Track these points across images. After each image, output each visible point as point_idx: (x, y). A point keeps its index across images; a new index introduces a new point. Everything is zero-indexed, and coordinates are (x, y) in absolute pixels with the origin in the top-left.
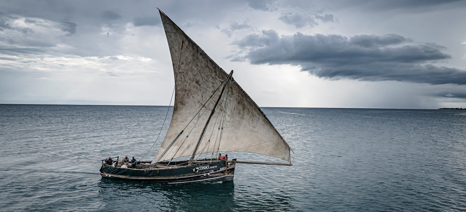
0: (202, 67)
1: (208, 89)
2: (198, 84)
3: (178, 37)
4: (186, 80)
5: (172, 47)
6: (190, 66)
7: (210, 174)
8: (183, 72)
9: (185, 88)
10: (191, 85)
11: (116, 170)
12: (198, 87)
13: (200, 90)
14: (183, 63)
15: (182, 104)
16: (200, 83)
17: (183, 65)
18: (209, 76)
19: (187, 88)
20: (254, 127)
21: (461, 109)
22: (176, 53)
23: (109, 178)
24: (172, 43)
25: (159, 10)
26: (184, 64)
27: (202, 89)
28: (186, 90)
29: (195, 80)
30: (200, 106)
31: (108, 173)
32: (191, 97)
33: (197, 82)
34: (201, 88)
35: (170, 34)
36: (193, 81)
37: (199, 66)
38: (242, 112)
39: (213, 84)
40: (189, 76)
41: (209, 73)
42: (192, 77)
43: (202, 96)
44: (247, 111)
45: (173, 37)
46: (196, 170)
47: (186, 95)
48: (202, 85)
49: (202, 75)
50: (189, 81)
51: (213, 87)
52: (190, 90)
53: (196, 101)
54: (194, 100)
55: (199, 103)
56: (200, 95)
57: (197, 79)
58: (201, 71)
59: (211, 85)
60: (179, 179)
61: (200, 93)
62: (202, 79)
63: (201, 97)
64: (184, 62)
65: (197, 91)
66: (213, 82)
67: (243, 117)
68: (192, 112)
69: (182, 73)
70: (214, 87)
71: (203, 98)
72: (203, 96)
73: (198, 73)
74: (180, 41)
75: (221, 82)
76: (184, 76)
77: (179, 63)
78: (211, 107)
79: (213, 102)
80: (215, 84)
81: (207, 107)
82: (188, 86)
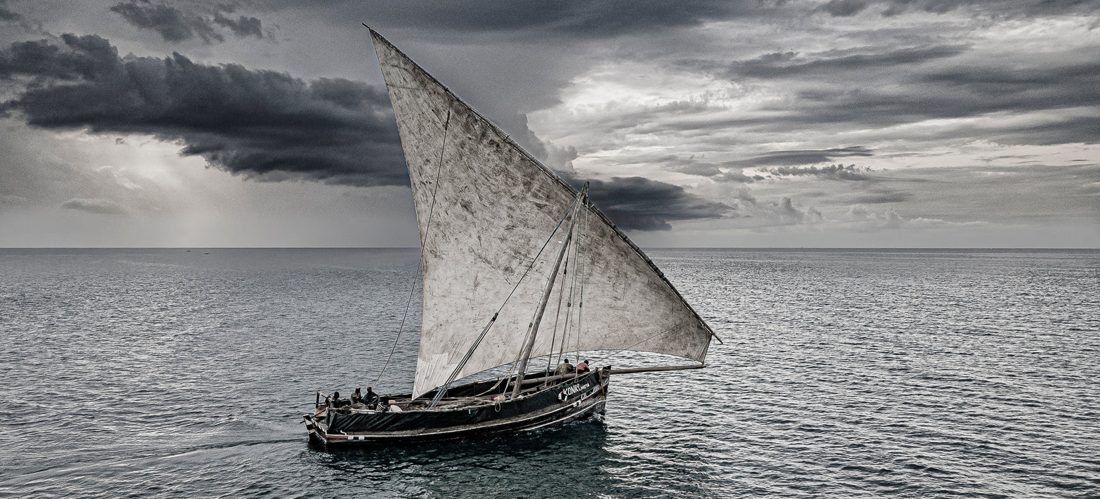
0: (483, 172)
1: (496, 222)
2: (468, 209)
3: (421, 101)
4: (438, 201)
5: (403, 121)
6: (448, 167)
7: (582, 401)
8: (430, 183)
9: (437, 220)
10: (449, 212)
11: (385, 418)
12: (469, 216)
13: (474, 223)
14: (428, 161)
15: (436, 257)
16: (473, 208)
17: (429, 166)
18: (503, 194)
19: (441, 220)
20: (616, 298)
22: (412, 137)
23: (361, 442)
24: (402, 113)
25: (370, 30)
26: (432, 162)
27: (478, 223)
28: (438, 225)
29: (460, 201)
30: (476, 259)
31: (354, 431)
32: (452, 239)
33: (466, 206)
34: (476, 220)
35: (397, 91)
36: (455, 204)
37: (476, 170)
38: (586, 270)
39: (510, 212)
40: (444, 192)
41: (503, 187)
42: (451, 194)
43: (479, 237)
44: (603, 266)
45: (405, 98)
46: (563, 396)
47: (440, 235)
48: (479, 214)
49: (482, 190)
50: (445, 204)
51: (510, 216)
52: (448, 224)
53: (466, 249)
54: (460, 246)
55: (473, 253)
56: (475, 236)
57: (467, 199)
58: (479, 181)
59: (504, 213)
60: (535, 420)
61: (474, 232)
62: (481, 199)
63: (477, 239)
64: (433, 159)
65: (465, 226)
66: (512, 205)
67: (588, 279)
68: (459, 274)
69: (428, 185)
70: (512, 217)
71: (483, 241)
72: (483, 239)
73: (472, 187)
74: (424, 110)
75: (537, 205)
76: (431, 190)
77: (420, 161)
78: (503, 261)
79: (509, 251)
80: (518, 211)
81: (493, 261)
82: (443, 214)
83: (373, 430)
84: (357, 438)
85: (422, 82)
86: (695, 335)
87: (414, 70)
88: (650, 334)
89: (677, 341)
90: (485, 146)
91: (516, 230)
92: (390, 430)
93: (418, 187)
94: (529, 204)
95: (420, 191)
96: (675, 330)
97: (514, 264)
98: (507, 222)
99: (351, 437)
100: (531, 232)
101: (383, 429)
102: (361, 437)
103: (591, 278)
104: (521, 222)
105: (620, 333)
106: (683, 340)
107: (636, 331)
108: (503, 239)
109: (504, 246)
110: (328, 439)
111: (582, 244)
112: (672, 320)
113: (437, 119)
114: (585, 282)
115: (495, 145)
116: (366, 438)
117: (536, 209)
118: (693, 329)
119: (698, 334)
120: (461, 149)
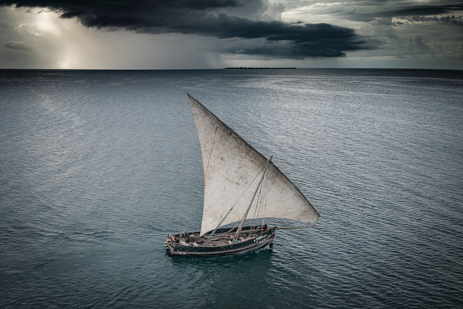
0: (230, 147)
1: (234, 165)
2: (223, 160)
3: (206, 120)
4: (211, 157)
6: (216, 144)
7: (264, 241)
8: (209, 150)
10: (215, 161)
12: (223, 163)
14: (208, 142)
16: (225, 160)
17: (208, 144)
19: (212, 164)
20: (281, 197)
21: (245, 68)
22: (202, 133)
23: (184, 255)
25: (188, 94)
26: (210, 143)
28: (211, 166)
29: (220, 157)
30: (225, 180)
31: (182, 251)
32: (216, 172)
34: (225, 164)
35: (197, 117)
36: (218, 158)
38: (270, 186)
39: (240, 162)
40: (214, 154)
41: (237, 153)
42: (217, 154)
44: (277, 185)
45: (200, 119)
46: (256, 241)
47: (212, 170)
48: (227, 162)
49: (229, 153)
50: (214, 158)
52: (215, 166)
53: (221, 176)
54: (219, 175)
55: (224, 177)
57: (222, 156)
58: (228, 150)
59: (237, 162)
61: (225, 169)
62: (228, 157)
63: (226, 172)
64: (210, 141)
65: (221, 167)
66: (241, 160)
68: (218, 186)
69: (207, 151)
70: (240, 164)
72: (228, 172)
73: (225, 152)
74: (207, 123)
75: (251, 160)
76: (209, 153)
77: (205, 142)
78: (236, 180)
79: (238, 176)
80: (243, 162)
81: (232, 180)
82: (213, 162)
83: (188, 251)
84: (183, 253)
85: (207, 114)
86: (313, 215)
87: (204, 109)
88: (294, 212)
89: (305, 216)
90: (231, 138)
91: (241, 169)
92: (194, 252)
93: (204, 153)
94: (248, 160)
95: (204, 154)
96: (305, 212)
97: (240, 181)
98: (238, 165)
99: (181, 253)
100: (248, 170)
101: (191, 251)
102: (184, 253)
103: (271, 189)
104: (244, 166)
105: (282, 211)
106: (308, 216)
107: (289, 211)
108: (236, 172)
109: (236, 174)
110: (173, 253)
111: (268, 176)
112: (303, 208)
113: (212, 127)
114: (269, 190)
115: (235, 138)
116: (186, 254)
117: (250, 162)
118: (313, 213)
119: (314, 215)
120: (221, 138)
